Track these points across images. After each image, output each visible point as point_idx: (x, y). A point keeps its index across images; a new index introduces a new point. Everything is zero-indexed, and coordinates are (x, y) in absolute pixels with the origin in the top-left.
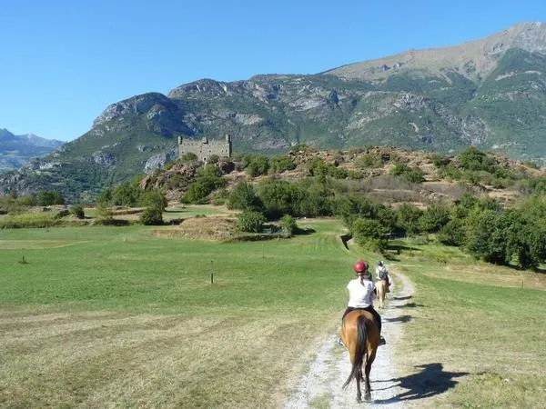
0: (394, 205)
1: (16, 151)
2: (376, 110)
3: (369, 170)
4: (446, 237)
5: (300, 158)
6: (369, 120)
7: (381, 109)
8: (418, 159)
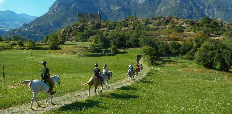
0: (168, 42)
1: (18, 21)
2: (169, 4)
3: (159, 27)
4: (190, 56)
5: (130, 22)
6: (165, 8)
7: (171, 3)
8: (181, 22)
